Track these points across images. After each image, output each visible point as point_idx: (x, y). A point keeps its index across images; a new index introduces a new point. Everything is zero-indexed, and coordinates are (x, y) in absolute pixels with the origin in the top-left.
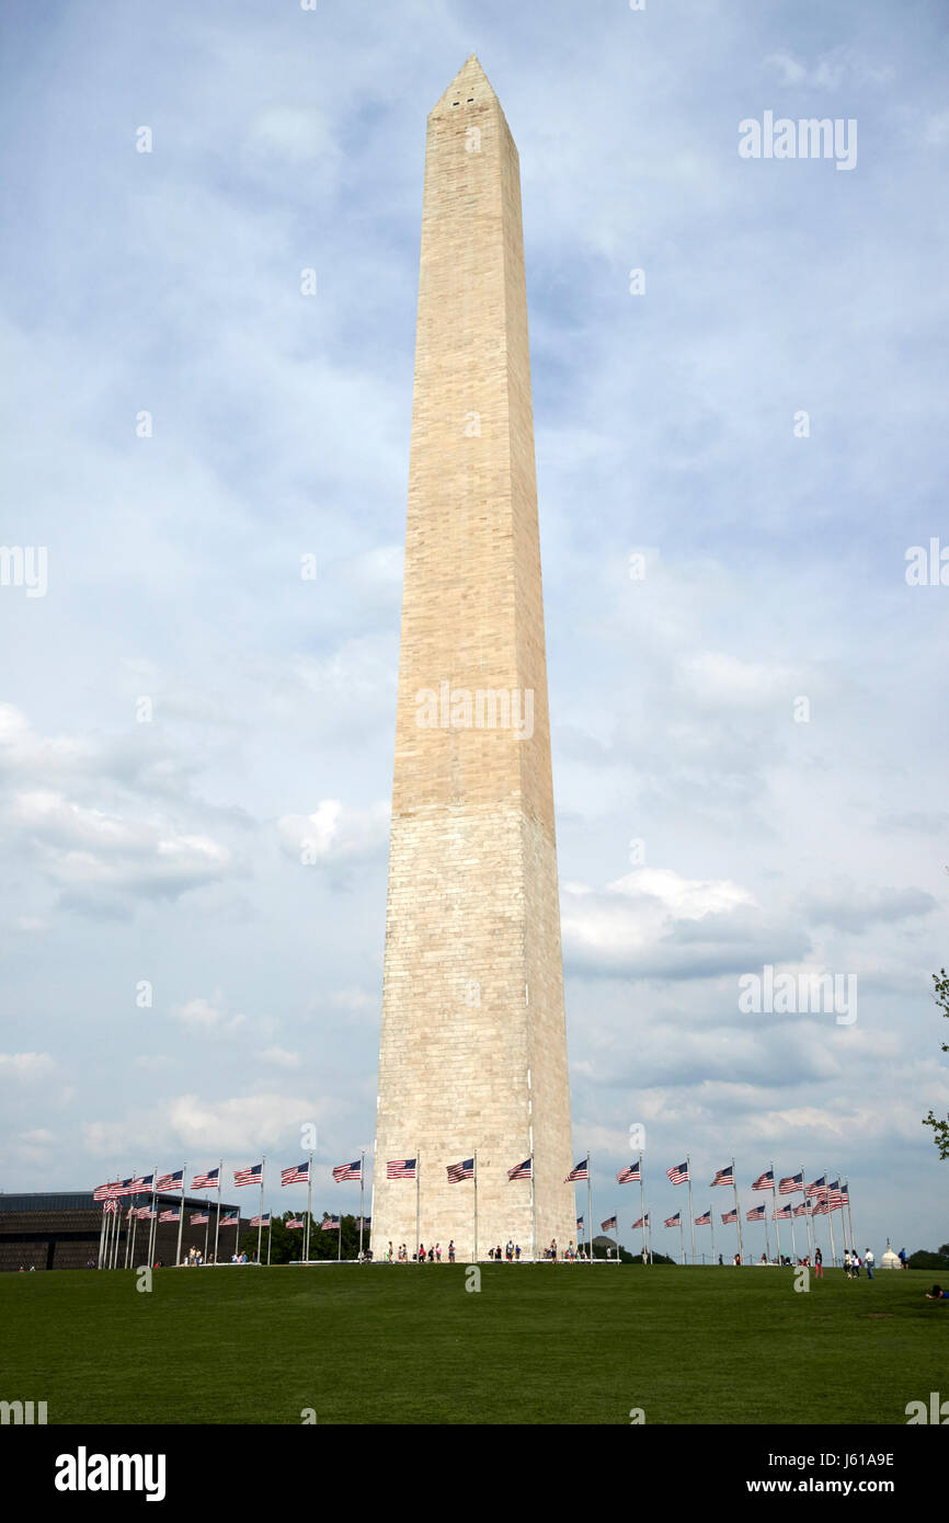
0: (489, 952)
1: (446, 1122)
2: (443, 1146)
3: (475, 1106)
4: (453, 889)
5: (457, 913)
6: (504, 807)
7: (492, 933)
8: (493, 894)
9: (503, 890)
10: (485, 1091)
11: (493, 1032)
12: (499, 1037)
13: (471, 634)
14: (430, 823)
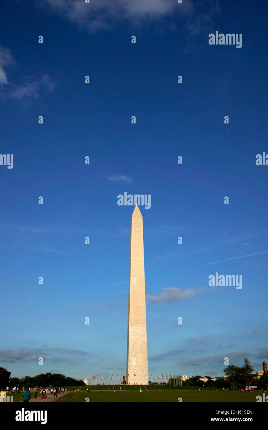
0: (142, 346)
1: (137, 367)
2: (137, 370)
3: (141, 365)
4: (138, 337)
5: (138, 340)
6: (144, 326)
7: (143, 343)
8: (143, 338)
9: (144, 337)
10: (142, 363)
11: (143, 356)
12: (144, 357)
13: (139, 301)
14: (134, 327)
